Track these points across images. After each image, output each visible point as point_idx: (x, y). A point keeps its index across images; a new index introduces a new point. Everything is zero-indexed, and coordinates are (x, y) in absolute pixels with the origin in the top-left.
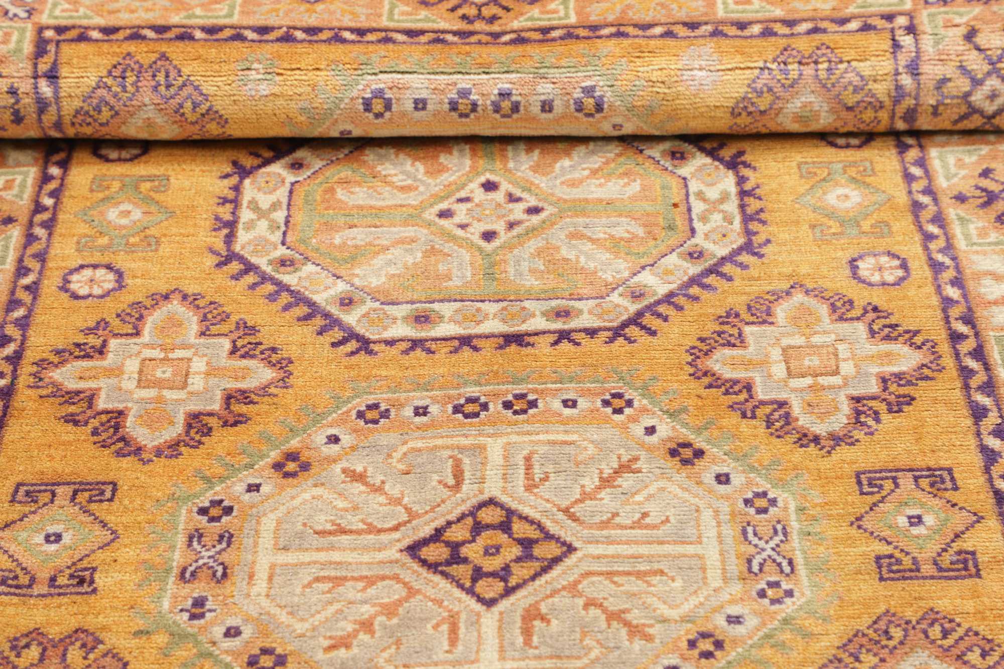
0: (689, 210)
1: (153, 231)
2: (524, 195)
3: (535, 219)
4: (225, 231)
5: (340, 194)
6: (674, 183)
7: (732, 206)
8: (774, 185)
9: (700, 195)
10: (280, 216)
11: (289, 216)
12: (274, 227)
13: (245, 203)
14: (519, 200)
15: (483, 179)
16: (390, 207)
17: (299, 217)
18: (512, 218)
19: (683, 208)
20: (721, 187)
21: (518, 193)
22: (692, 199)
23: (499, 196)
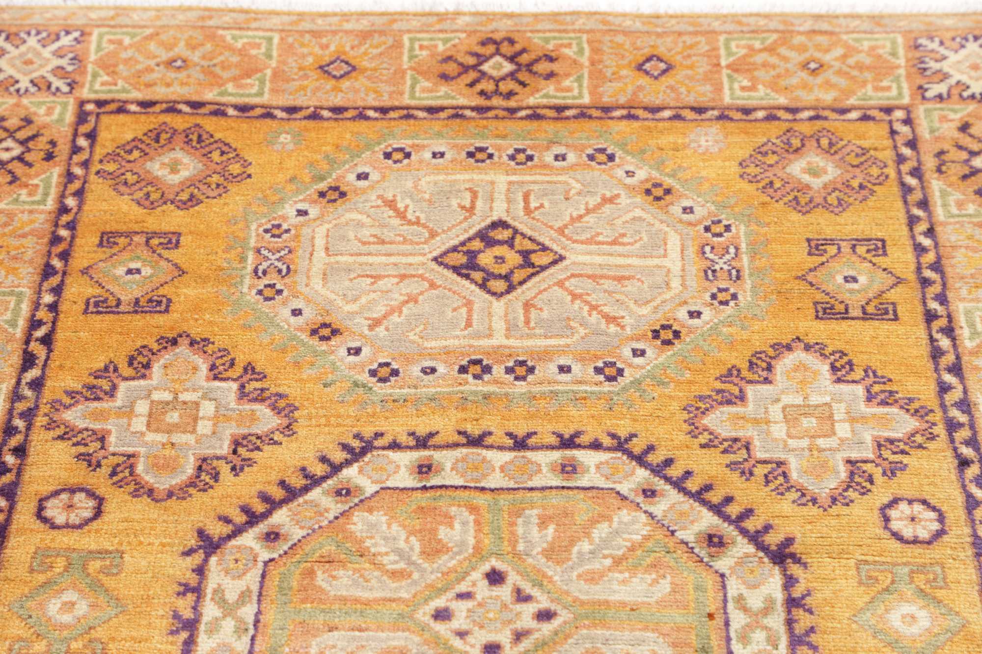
0: (727, 624)
1: (100, 633)
2: (535, 592)
3: (547, 628)
4: (184, 635)
5: (321, 578)
6: (710, 582)
7: (776, 621)
8: (828, 594)
9: (740, 599)
10: (248, 612)
11: (259, 613)
12: (240, 630)
13: (209, 591)
14: (528, 599)
15: (486, 567)
16: (376, 601)
17: (270, 616)
18: (519, 625)
19: (719, 621)
20: (765, 590)
21: (528, 588)
22: (731, 606)
23: (505, 592)
